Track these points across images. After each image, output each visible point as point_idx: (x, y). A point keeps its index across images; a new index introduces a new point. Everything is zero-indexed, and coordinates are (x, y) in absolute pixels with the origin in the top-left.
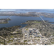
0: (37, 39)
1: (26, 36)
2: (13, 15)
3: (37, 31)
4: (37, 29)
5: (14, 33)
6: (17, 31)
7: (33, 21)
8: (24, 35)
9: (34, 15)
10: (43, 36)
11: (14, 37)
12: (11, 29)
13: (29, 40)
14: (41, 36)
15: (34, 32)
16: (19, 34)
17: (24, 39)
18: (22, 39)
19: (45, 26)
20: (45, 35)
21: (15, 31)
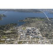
0: (35, 40)
1: (22, 36)
3: (37, 31)
4: (38, 28)
5: (7, 32)
6: (11, 30)
8: (19, 35)
9: (36, 11)
10: (43, 37)
11: (7, 37)
12: (4, 27)
13: (25, 41)
14: (40, 37)
15: (33, 32)
16: (14, 33)
18: (16, 40)
19: (48, 24)
20: (46, 36)
21: (9, 30)
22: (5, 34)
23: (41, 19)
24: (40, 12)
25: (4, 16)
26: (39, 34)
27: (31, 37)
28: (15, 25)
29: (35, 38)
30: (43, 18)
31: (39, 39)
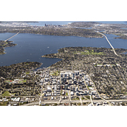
1: (50, 91)
2: (22, 32)
3: (87, 78)
4: (88, 72)
5: (14, 82)
6: (24, 78)
7: (81, 49)
8: (43, 89)
9: (87, 33)
10: (100, 93)
11: (13, 95)
13: (56, 104)
16: (30, 85)
17: (42, 100)
18: (35, 101)
19: (113, 63)
20: (108, 91)
21: (19, 76)
22: (8, 87)
23: (98, 51)
24: (95, 34)
25: (10, 44)
26: (91, 86)
27: (72, 93)
28: (35, 64)
29: (80, 97)
30: (102, 50)
31: (89, 98)
